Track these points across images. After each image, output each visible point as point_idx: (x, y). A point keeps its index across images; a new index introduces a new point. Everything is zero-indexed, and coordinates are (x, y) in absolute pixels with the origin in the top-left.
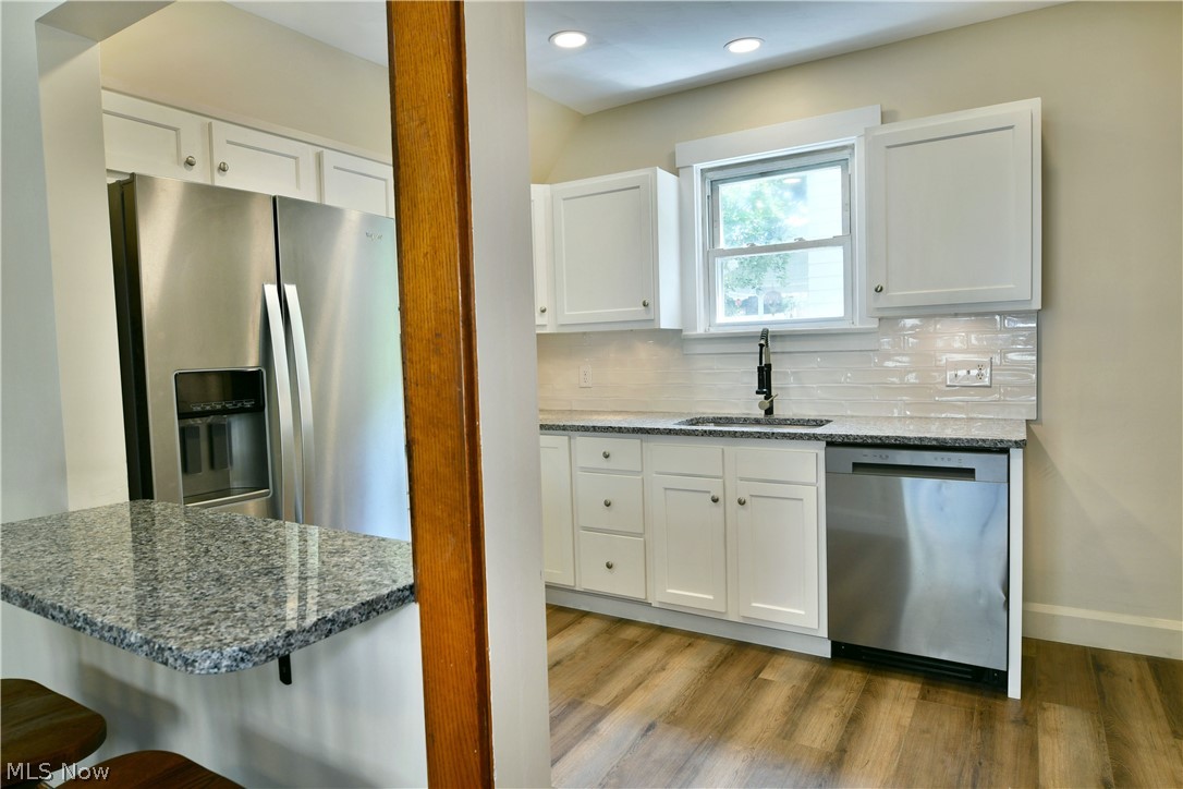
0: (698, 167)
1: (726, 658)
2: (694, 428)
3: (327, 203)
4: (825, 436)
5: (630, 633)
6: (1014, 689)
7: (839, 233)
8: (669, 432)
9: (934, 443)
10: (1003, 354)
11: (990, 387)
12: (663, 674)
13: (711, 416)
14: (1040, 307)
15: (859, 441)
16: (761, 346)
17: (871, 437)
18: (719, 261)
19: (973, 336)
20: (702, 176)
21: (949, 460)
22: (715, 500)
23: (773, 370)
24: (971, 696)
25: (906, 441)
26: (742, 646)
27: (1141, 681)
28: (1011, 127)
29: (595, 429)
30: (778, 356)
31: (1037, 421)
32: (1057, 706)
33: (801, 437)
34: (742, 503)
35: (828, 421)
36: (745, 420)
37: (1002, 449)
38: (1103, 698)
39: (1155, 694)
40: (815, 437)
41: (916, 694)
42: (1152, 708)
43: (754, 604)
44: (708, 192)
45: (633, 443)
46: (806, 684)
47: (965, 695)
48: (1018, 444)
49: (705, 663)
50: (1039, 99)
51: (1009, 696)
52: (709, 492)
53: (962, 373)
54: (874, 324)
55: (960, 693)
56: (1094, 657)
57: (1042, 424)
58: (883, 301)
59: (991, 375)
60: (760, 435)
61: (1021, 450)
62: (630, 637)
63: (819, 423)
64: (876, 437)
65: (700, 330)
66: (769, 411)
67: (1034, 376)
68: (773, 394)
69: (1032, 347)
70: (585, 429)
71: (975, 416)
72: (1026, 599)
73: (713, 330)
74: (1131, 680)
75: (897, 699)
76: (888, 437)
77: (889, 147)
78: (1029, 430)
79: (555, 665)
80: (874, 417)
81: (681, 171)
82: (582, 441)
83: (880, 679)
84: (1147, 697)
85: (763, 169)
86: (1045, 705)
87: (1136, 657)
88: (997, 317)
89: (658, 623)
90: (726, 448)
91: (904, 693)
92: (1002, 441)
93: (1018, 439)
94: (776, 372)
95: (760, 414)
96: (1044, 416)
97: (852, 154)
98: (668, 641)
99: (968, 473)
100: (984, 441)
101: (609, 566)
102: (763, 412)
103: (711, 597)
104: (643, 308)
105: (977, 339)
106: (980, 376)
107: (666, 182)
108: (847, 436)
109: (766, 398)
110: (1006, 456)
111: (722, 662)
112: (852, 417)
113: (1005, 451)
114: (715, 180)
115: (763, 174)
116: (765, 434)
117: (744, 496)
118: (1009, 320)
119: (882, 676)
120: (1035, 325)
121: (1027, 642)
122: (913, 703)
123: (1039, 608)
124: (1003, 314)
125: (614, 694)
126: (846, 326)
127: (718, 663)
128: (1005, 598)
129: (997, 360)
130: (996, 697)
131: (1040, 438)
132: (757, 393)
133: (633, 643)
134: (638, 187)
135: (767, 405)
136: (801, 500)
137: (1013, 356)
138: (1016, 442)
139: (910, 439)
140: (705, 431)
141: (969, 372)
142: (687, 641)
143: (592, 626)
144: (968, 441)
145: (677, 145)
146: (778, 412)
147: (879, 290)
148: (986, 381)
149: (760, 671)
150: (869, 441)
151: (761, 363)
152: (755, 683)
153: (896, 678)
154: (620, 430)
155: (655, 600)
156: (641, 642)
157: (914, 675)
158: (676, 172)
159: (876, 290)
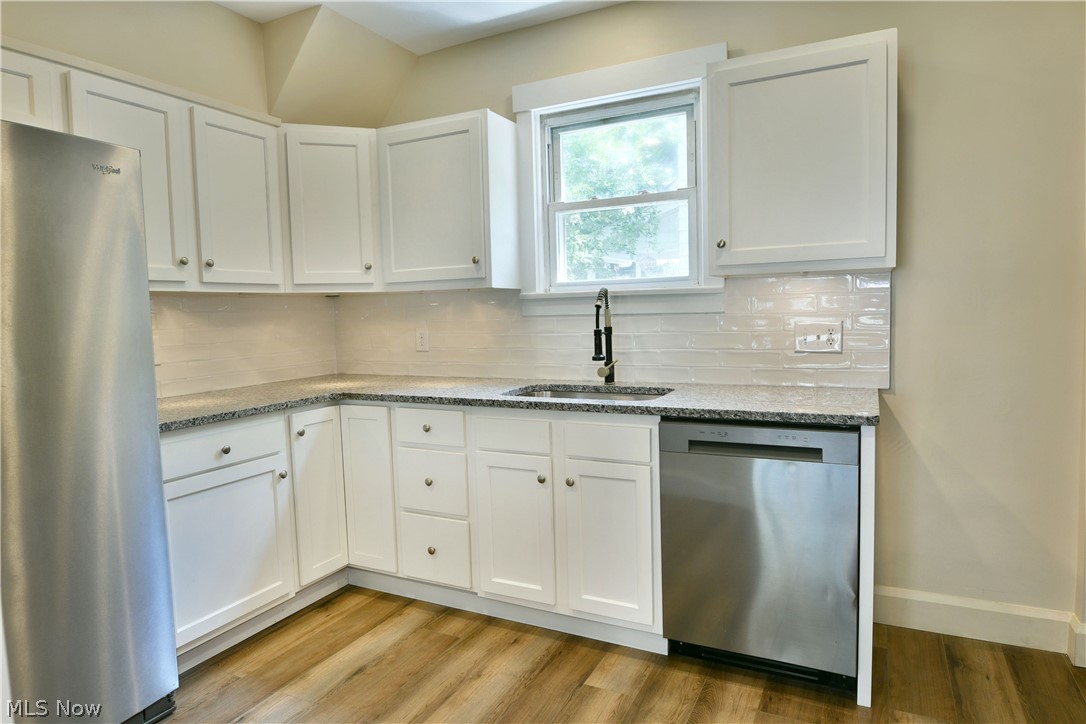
0: (537, 112)
1: (552, 658)
2: (521, 398)
3: (75, 134)
4: (659, 410)
5: (454, 627)
6: (864, 697)
7: (684, 185)
8: (493, 403)
9: (778, 419)
10: (855, 319)
11: (841, 353)
12: (477, 683)
13: (548, 384)
14: (893, 264)
15: (696, 416)
16: (598, 307)
17: (709, 411)
18: (560, 216)
19: (824, 298)
20: (541, 122)
21: (794, 438)
22: (542, 481)
23: (614, 333)
24: (817, 705)
25: (747, 417)
26: (572, 641)
27: (999, 679)
28: (865, 62)
29: (414, 399)
30: (619, 319)
31: (890, 390)
32: (910, 715)
33: (633, 410)
34: (570, 484)
35: (670, 390)
36: (584, 388)
37: (852, 427)
38: (959, 702)
39: (1015, 697)
40: (648, 411)
41: (757, 703)
42: (1012, 715)
43: (585, 597)
44: (548, 140)
45: (455, 415)
46: (636, 692)
47: (810, 703)
48: (870, 421)
49: (528, 666)
50: (895, 30)
51: (859, 703)
52: (535, 471)
53: (812, 338)
54: (719, 284)
55: (805, 701)
56: (948, 648)
57: (895, 394)
58: (726, 257)
59: (842, 339)
60: (589, 408)
61: (873, 428)
62: (450, 633)
63: (661, 392)
64: (714, 412)
65: (540, 289)
66: (610, 378)
67: (887, 342)
68: (614, 360)
69: (885, 310)
70: (404, 399)
71: (825, 384)
72: (878, 580)
73: (553, 291)
74: (988, 678)
75: (735, 710)
76: (727, 412)
77: (732, 85)
78: (882, 403)
79: (356, 673)
80: (719, 386)
81: (518, 116)
82: (401, 412)
83: (718, 682)
84: (1007, 701)
85: (606, 115)
86: (898, 714)
87: (992, 646)
88: (849, 277)
89: (485, 613)
90: (554, 422)
91: (743, 703)
92: (852, 417)
93: (870, 415)
94: (618, 336)
95: (600, 381)
96: (898, 385)
97: (697, 99)
98: (494, 635)
99: (814, 454)
100: (832, 417)
101: (431, 552)
102: (604, 379)
103: (539, 588)
104: (473, 265)
105: (828, 302)
106: (830, 342)
107: (498, 127)
108: (682, 410)
109: (606, 364)
110: (856, 435)
111: (548, 664)
112: (697, 385)
113: (856, 429)
114: (554, 127)
115: (605, 121)
116: (595, 406)
117: (573, 477)
118: (861, 280)
119: (721, 678)
120: (888, 286)
121: (878, 628)
122: (753, 715)
123: (890, 591)
124: (855, 273)
125: (415, 712)
126: (691, 286)
127: (542, 665)
128: (854, 596)
129: (848, 324)
130: (844, 706)
131: (892, 409)
132: (594, 359)
133: (452, 641)
134: (467, 131)
135: (608, 372)
136: (635, 481)
137: (864, 320)
138: (868, 419)
139: (750, 413)
140: (531, 403)
141: (818, 337)
142: (513, 635)
143: (413, 617)
144: (815, 416)
145: (514, 88)
146: (620, 380)
147: (721, 245)
148: (837, 347)
149: (586, 675)
150: (707, 416)
151: (598, 326)
152: (579, 692)
153: (737, 681)
154: (441, 401)
155: (482, 589)
156: (462, 639)
157: (756, 677)
158: (513, 117)
159: (719, 246)
